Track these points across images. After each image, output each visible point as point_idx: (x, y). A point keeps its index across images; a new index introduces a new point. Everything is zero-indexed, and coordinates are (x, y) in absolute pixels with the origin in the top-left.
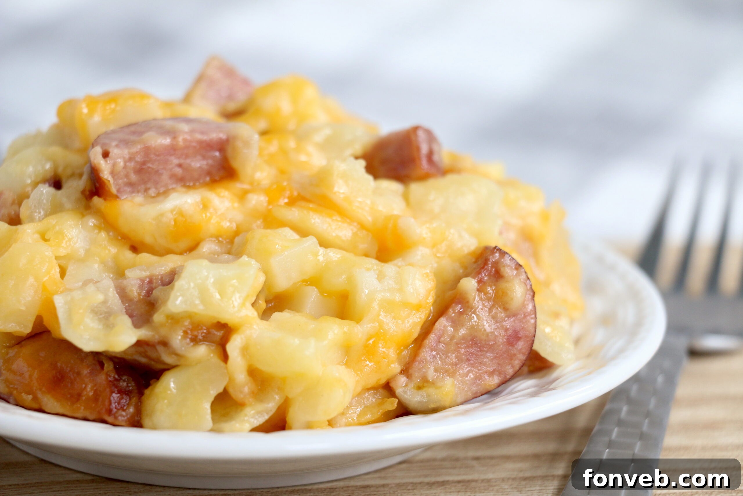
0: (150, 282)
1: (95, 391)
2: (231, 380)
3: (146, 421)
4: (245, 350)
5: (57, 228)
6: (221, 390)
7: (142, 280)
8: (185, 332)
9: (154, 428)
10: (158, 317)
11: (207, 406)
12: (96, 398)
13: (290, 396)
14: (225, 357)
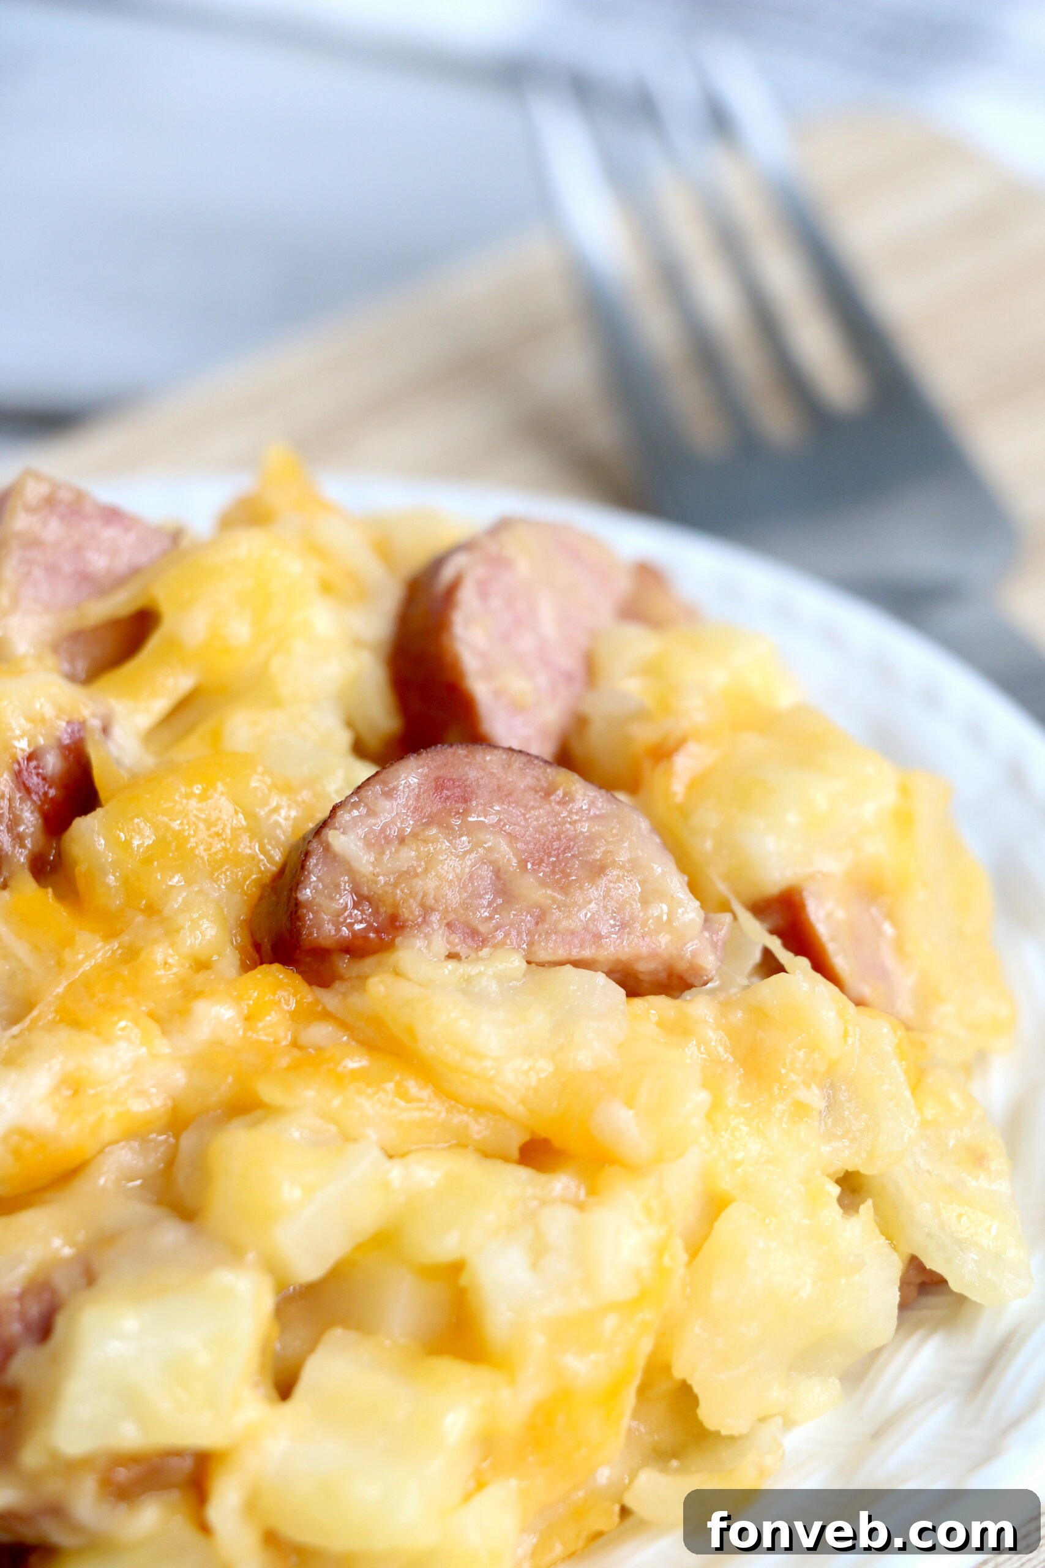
4: (251, 1506)
8: (103, 1482)
10: (33, 1455)
14: (204, 1527)
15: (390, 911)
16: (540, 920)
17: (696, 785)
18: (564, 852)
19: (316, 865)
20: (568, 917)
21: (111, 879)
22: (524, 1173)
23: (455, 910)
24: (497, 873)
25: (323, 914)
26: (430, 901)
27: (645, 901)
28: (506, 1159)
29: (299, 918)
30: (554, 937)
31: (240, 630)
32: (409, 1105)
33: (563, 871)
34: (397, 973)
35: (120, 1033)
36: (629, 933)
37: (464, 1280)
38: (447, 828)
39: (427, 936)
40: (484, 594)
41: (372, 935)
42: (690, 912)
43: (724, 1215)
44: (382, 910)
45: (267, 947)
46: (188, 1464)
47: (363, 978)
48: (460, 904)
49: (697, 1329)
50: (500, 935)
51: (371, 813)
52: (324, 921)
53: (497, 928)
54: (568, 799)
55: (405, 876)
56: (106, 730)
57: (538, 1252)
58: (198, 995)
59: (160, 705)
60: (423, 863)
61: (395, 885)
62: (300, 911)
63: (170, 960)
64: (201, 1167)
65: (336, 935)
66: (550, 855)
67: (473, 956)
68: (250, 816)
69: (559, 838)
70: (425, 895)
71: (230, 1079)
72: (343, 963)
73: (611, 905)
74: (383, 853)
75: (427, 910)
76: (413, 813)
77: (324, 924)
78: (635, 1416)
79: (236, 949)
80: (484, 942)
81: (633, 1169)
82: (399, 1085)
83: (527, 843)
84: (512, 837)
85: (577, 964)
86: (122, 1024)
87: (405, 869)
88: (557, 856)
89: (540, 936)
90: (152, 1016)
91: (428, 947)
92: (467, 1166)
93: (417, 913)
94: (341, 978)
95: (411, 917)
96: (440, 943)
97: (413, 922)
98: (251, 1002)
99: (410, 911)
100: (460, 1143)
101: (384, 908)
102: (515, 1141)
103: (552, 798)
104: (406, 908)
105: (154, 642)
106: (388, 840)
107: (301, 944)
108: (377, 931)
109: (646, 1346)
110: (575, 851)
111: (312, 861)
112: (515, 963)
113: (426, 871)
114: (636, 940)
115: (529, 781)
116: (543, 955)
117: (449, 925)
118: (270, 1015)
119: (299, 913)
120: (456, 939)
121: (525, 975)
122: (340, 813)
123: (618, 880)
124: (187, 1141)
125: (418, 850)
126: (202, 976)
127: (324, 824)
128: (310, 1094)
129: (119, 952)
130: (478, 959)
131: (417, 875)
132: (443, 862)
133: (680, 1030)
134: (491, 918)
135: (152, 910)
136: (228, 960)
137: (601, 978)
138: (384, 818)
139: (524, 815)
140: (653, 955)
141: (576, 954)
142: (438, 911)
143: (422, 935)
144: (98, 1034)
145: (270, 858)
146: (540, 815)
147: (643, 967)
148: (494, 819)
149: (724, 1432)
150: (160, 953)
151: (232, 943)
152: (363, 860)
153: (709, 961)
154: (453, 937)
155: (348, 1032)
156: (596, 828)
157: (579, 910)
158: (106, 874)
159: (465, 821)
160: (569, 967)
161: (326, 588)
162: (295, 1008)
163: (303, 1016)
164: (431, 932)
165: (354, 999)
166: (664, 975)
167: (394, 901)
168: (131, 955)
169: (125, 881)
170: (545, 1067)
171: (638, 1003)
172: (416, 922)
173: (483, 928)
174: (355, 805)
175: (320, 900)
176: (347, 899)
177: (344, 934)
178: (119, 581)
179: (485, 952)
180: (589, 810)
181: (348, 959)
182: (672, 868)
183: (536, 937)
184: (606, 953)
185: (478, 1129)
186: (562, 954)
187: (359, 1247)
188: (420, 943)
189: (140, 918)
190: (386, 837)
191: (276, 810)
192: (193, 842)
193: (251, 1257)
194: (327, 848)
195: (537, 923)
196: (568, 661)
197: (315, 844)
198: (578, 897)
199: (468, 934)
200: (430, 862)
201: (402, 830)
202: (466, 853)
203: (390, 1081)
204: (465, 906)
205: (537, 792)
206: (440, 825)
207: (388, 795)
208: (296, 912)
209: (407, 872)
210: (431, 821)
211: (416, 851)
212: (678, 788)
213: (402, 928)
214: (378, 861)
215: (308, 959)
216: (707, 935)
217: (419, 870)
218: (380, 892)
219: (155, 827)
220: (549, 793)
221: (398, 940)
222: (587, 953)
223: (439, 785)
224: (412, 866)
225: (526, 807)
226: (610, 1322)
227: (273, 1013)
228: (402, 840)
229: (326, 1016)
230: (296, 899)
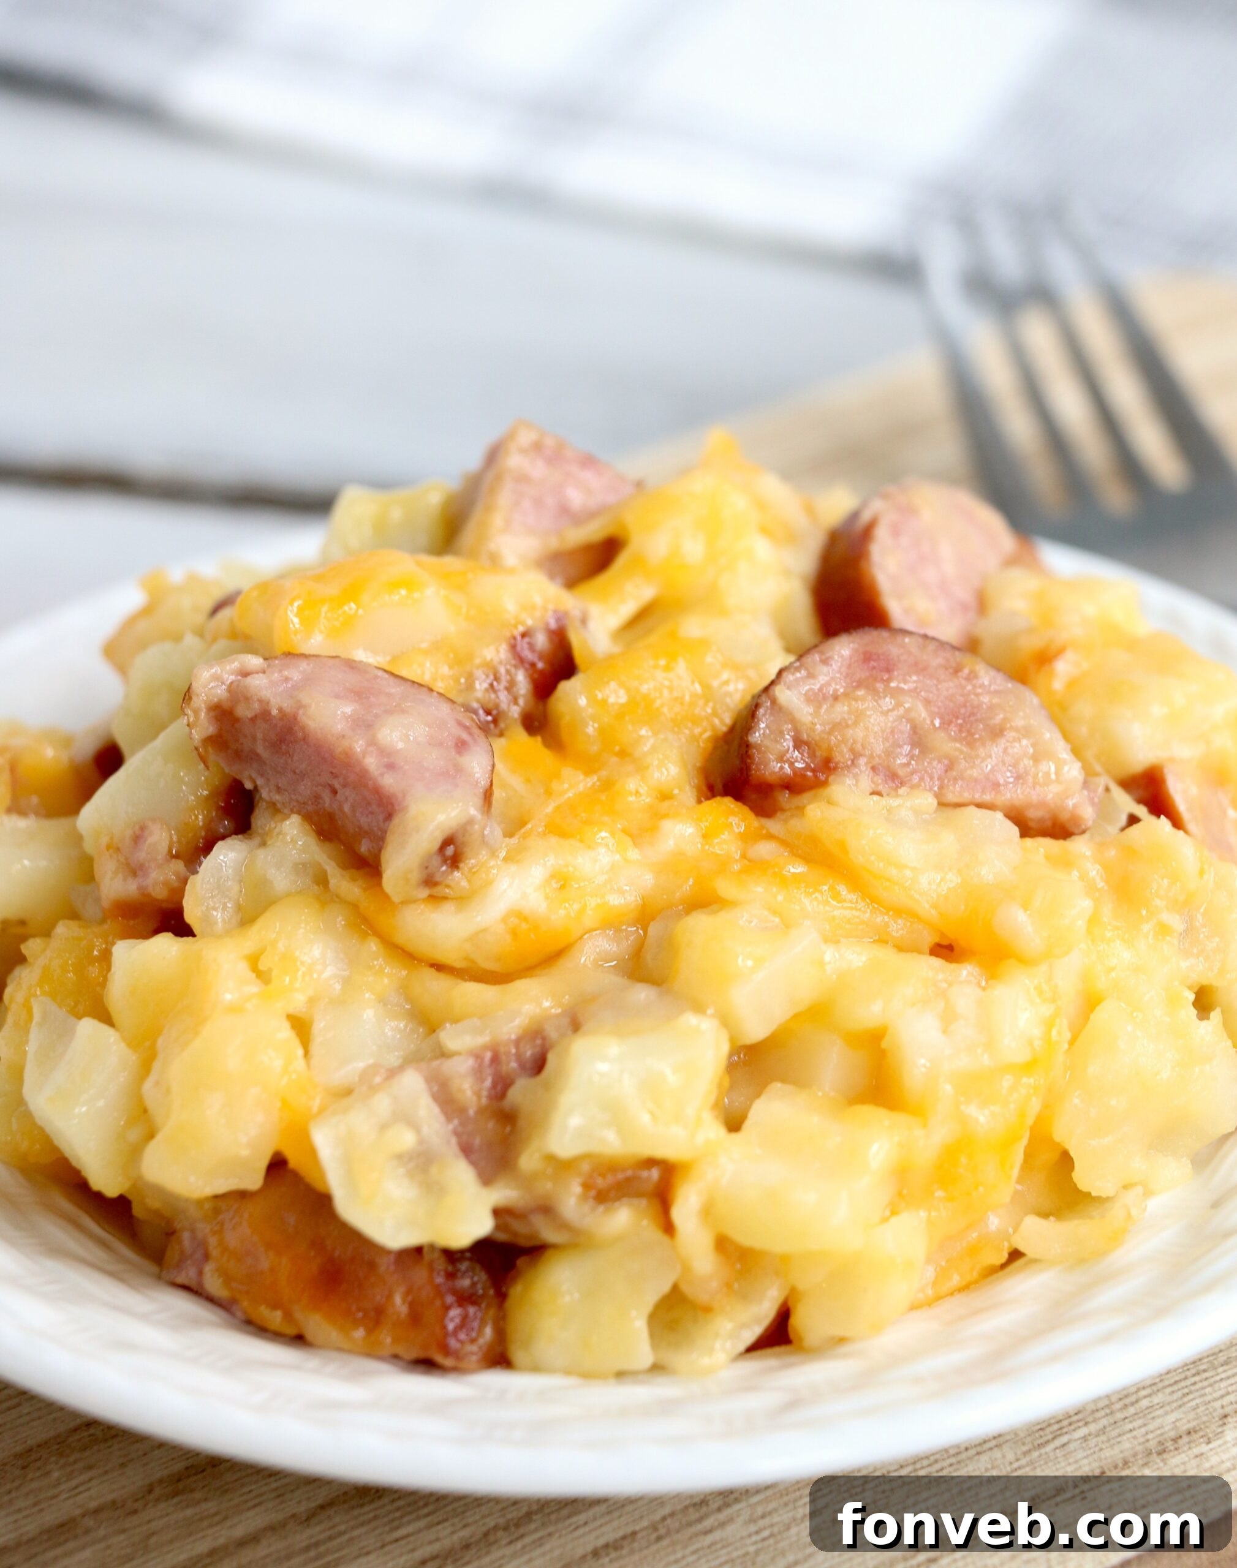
0: (495, 1059)
1: (412, 1305)
2: (686, 1269)
3: (518, 1355)
4: (707, 1212)
5: (281, 946)
6: (666, 1288)
7: (478, 1056)
8: (586, 1186)
9: (536, 1368)
10: (528, 1161)
11: (640, 1324)
12: (415, 1318)
13: (801, 1286)
14: (669, 1228)
15: (825, 754)
16: (949, 768)
17: (1073, 684)
18: (969, 717)
19: (764, 715)
20: (972, 767)
21: (590, 730)
22: (936, 962)
23: (879, 756)
24: (914, 729)
25: (769, 754)
26: (858, 747)
27: (1036, 759)
28: (920, 952)
29: (749, 757)
30: (960, 782)
31: (694, 549)
32: (840, 905)
33: (969, 731)
34: (830, 802)
35: (600, 841)
36: (1022, 784)
37: (884, 1044)
38: (875, 693)
39: (856, 776)
40: (896, 532)
41: (809, 774)
42: (1073, 771)
43: (1098, 1008)
44: (818, 753)
45: (719, 786)
46: (655, 1174)
47: (801, 809)
48: (883, 752)
49: (1077, 1101)
50: (916, 779)
51: (811, 676)
52: (770, 759)
53: (913, 772)
54: (972, 676)
55: (838, 726)
56: (584, 621)
57: (948, 1019)
58: (665, 816)
59: (627, 609)
60: (853, 717)
61: (830, 733)
62: (750, 751)
63: (641, 791)
64: (669, 946)
65: (779, 772)
66: (957, 718)
67: (893, 793)
68: (706, 686)
69: (965, 706)
70: (855, 742)
71: (691, 882)
72: (784, 797)
73: (1008, 759)
74: (820, 707)
75: (856, 755)
76: (845, 677)
77: (770, 762)
78: (1019, 1181)
79: (694, 787)
80: (902, 784)
81: (1026, 961)
82: (832, 888)
83: (939, 708)
84: (927, 702)
85: (980, 806)
86: (603, 834)
87: (838, 720)
88: (964, 720)
89: (949, 781)
90: (626, 832)
91: (856, 785)
92: (887, 954)
93: (847, 756)
94: (783, 810)
95: (842, 760)
96: (866, 781)
97: (843, 763)
98: (708, 824)
99: (842, 755)
100: (882, 939)
101: (820, 752)
102: (929, 939)
103: (960, 674)
104: (838, 752)
105: (622, 560)
106: (825, 698)
107: (750, 778)
108: (814, 771)
109: (1035, 1106)
110: (979, 716)
111: (761, 711)
112: (928, 801)
113: (856, 723)
114: (1028, 789)
115: (940, 660)
116: (951, 797)
117: (874, 769)
118: (723, 834)
119: (750, 752)
120: (879, 779)
121: (935, 812)
122: (784, 674)
123: (1014, 740)
124: (654, 929)
125: (849, 706)
126: (666, 804)
127: (773, 683)
128: (760, 889)
129: (598, 784)
130: (897, 796)
131: (848, 726)
132: (870, 716)
133: (1065, 863)
134: (908, 764)
135: (623, 754)
136: (687, 795)
137: (999, 815)
138: (822, 679)
139: (936, 686)
140: (1043, 804)
141: (978, 797)
142: (865, 756)
143: (851, 775)
144: (581, 841)
145: (722, 721)
146: (949, 687)
147: (1033, 814)
148: (912, 686)
149: (1093, 1194)
150: (632, 784)
151: (690, 783)
152: (804, 712)
153: (1088, 813)
154: (876, 779)
155: (788, 849)
156: (995, 700)
157: (982, 762)
158: (586, 726)
159: (887, 686)
160: (972, 809)
161: (764, 531)
162: (744, 830)
163: (749, 838)
164: (859, 772)
165: (795, 824)
166: (1049, 823)
167: (829, 745)
168: (607, 785)
169: (601, 731)
170: (953, 879)
171: (1029, 842)
172: (845, 764)
173: (901, 772)
174: (798, 669)
175: (767, 742)
176: (789, 743)
177: (786, 771)
178: (591, 515)
179: (903, 791)
180: (990, 685)
181: (789, 794)
182: (1058, 736)
183: (946, 781)
184: (1003, 798)
185: (897, 928)
186: (967, 796)
187: (796, 1016)
188: (849, 781)
189: (614, 760)
190: (824, 695)
191: (727, 683)
192: (658, 702)
193: (710, 1011)
194: (774, 702)
195: (946, 771)
196: (964, 594)
197: (764, 698)
198: (982, 752)
199: (888, 776)
200: (859, 716)
201: (836, 691)
202: (889, 711)
203: (825, 884)
204: (889, 753)
205: (946, 669)
206: (867, 687)
207: (825, 662)
208: (747, 752)
209: (839, 723)
210: (860, 685)
211: (847, 706)
212: (1058, 685)
213: (835, 769)
214: (816, 713)
215: (754, 796)
216: (1085, 792)
217: (850, 722)
218: (817, 738)
219: (628, 691)
220: (957, 670)
221: (831, 779)
222: (987, 798)
223: (867, 657)
224: (844, 719)
225: (938, 679)
226: (1007, 1082)
227: (726, 833)
228: (836, 698)
229: (770, 837)
230: (748, 741)
